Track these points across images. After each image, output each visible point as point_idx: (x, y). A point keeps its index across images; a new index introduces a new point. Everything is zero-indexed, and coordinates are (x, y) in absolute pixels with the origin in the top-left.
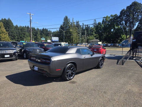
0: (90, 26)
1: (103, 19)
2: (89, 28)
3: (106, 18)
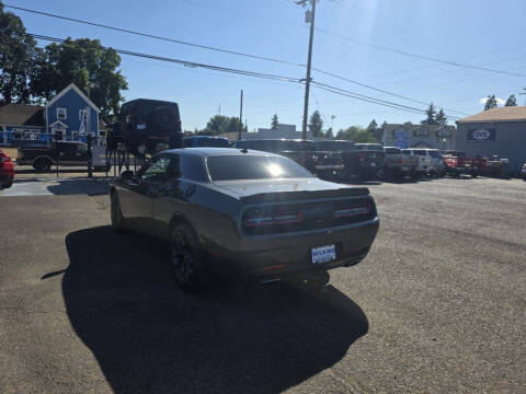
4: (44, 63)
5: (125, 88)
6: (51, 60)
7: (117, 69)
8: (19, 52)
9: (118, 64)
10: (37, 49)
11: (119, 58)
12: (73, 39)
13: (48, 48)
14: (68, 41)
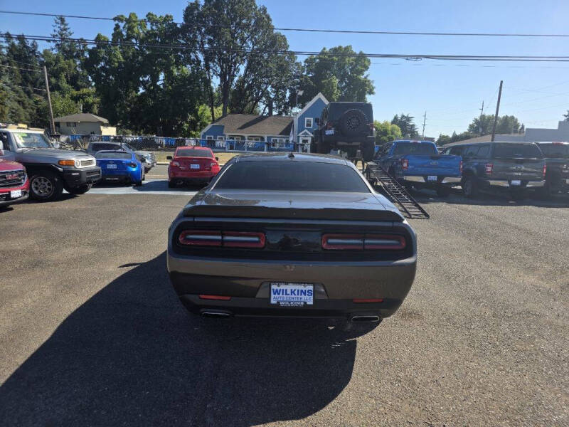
0: (35, 46)
1: (117, 27)
2: (34, 52)
3: (128, 21)
4: (302, 76)
5: (371, 92)
6: (308, 73)
7: (366, 73)
8: (282, 69)
9: (367, 68)
10: (297, 64)
11: (369, 61)
12: (327, 50)
13: (306, 61)
14: (323, 53)
